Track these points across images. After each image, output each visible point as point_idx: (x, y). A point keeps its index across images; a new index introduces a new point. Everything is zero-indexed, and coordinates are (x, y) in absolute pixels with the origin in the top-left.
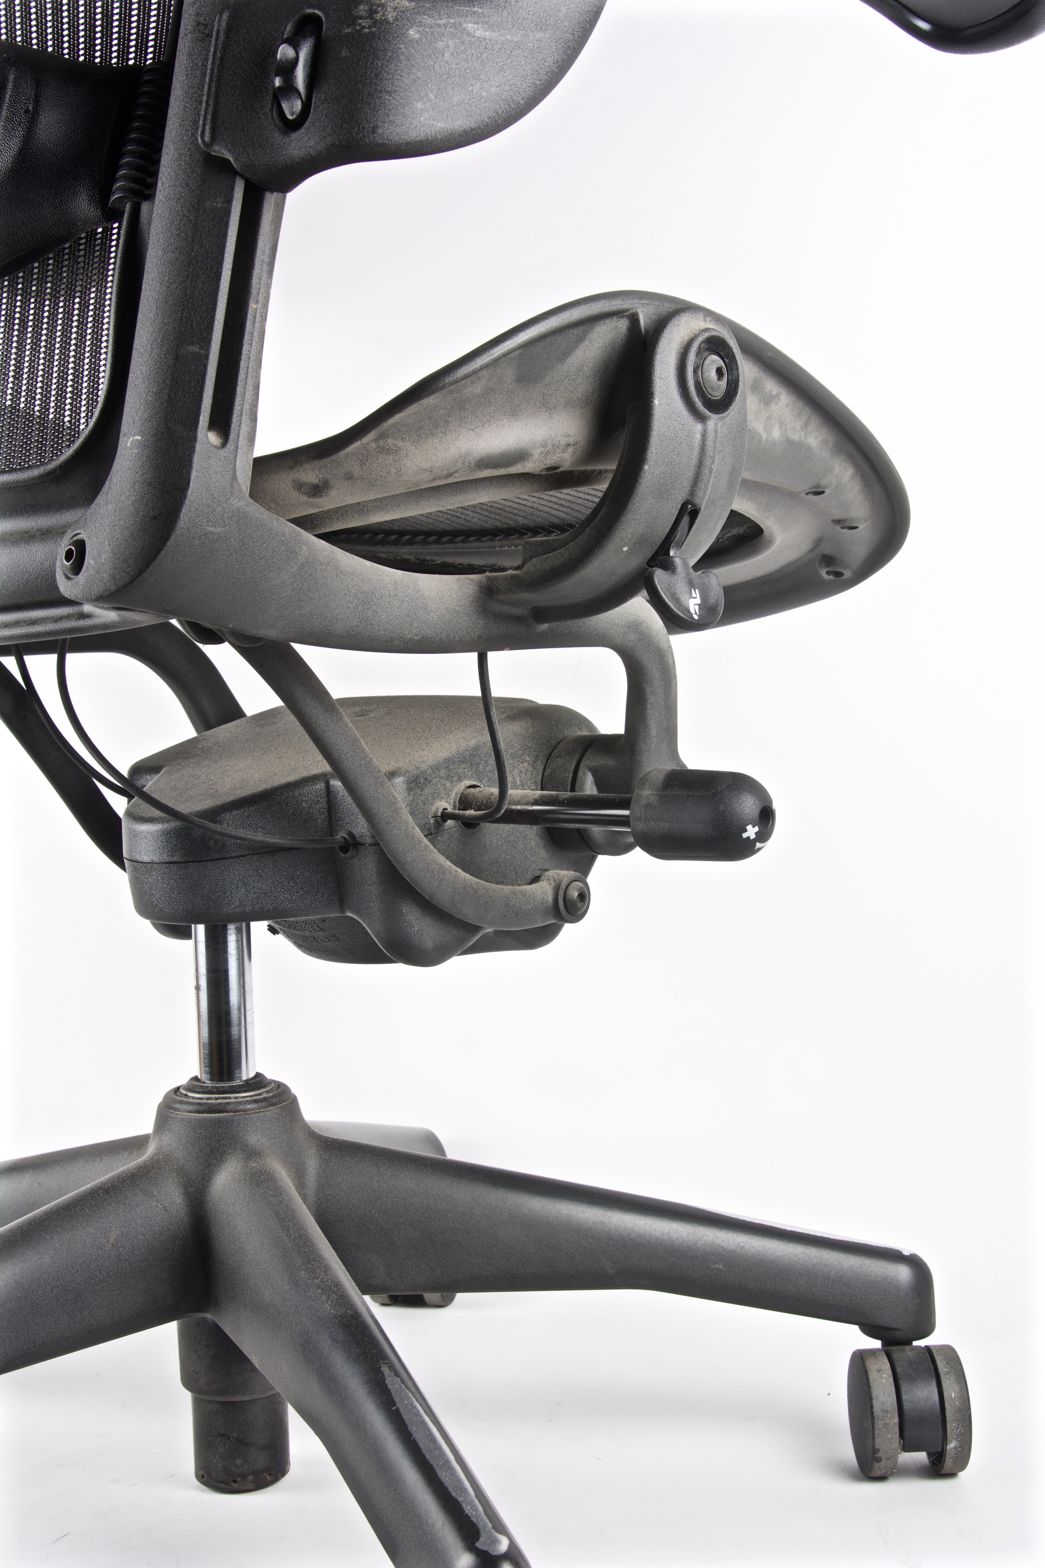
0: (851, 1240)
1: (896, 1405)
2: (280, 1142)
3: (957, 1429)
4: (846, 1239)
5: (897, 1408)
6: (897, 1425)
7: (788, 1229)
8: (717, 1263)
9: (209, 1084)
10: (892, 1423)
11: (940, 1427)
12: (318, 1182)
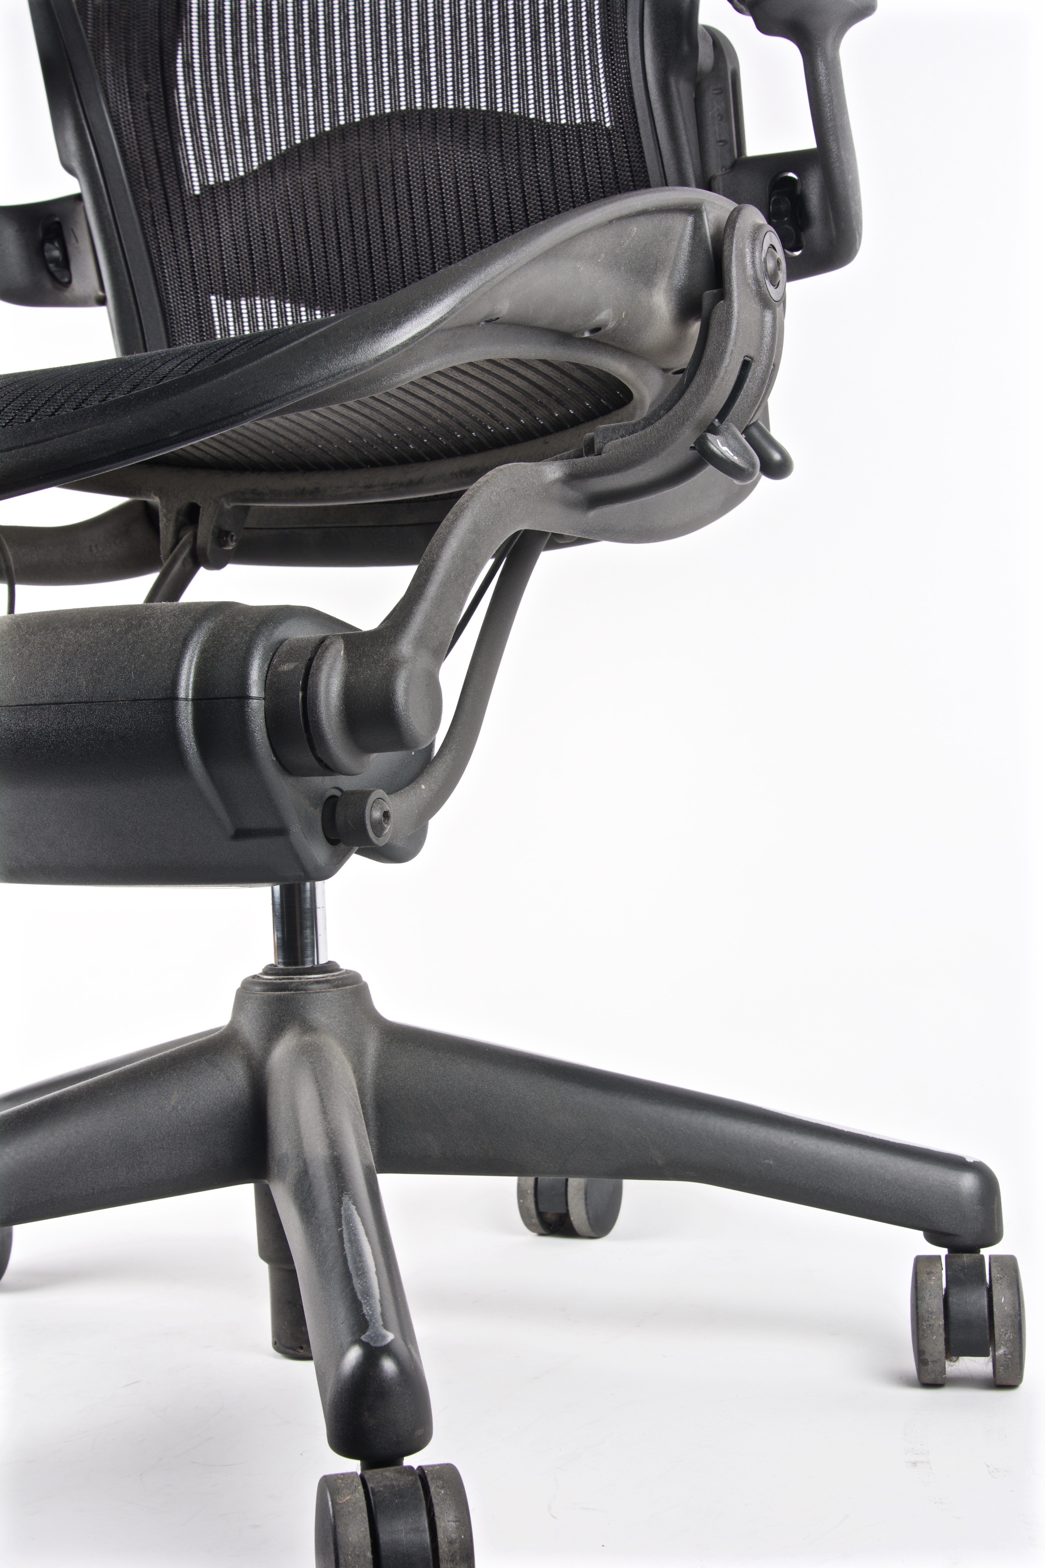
0: (911, 1144)
1: (942, 1307)
2: (339, 1022)
3: (1005, 1335)
4: (906, 1143)
5: (942, 1310)
6: (942, 1327)
7: (846, 1130)
8: (768, 1159)
9: (281, 966)
10: (937, 1325)
11: (987, 1331)
12: (379, 1062)
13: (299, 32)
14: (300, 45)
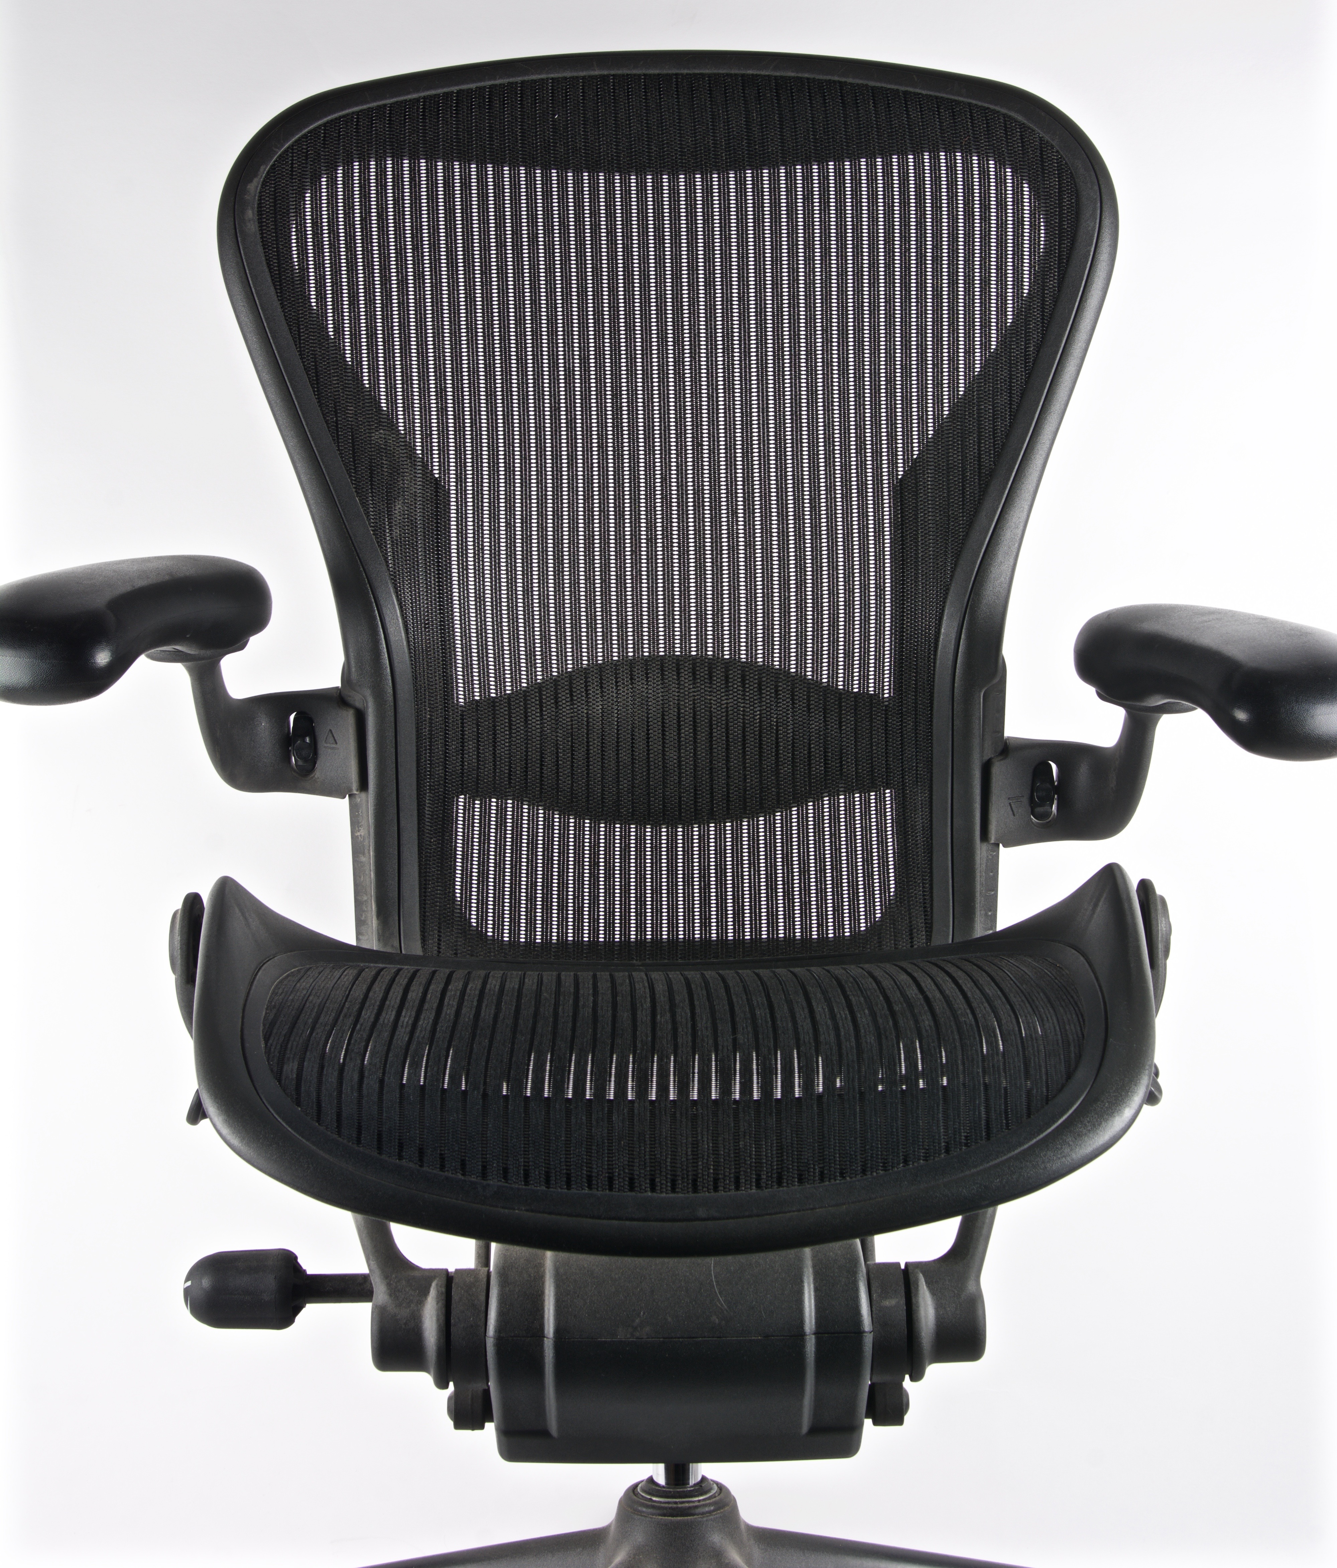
13: (590, 580)
14: (590, 591)
